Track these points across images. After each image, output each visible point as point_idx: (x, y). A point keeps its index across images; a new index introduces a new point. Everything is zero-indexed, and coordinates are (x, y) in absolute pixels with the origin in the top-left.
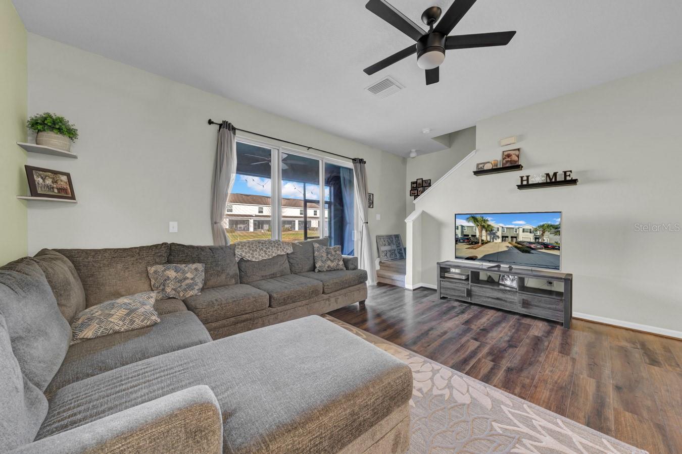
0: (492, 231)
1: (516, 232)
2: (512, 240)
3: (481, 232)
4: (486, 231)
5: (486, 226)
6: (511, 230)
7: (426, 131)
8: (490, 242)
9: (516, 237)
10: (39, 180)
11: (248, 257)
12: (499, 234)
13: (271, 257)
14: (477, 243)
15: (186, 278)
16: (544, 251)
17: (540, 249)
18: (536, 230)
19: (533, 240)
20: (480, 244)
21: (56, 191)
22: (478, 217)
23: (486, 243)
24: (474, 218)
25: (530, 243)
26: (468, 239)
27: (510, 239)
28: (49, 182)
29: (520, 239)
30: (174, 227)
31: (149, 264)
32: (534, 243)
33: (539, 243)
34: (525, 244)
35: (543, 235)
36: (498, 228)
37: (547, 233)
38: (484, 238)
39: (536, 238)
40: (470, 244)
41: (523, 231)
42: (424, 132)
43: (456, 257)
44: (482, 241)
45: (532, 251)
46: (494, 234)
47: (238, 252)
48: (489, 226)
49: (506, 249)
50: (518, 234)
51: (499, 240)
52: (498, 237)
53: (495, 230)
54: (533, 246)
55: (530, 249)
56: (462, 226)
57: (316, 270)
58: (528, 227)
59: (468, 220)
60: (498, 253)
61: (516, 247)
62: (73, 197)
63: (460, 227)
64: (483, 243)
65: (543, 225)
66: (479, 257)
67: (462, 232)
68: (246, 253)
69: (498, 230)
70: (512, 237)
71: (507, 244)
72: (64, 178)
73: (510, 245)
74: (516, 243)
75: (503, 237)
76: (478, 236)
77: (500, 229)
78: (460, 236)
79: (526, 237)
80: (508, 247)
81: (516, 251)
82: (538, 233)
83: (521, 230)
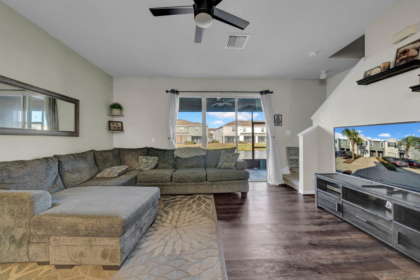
0: (362, 144)
1: (382, 146)
2: (379, 156)
3: (353, 146)
4: (358, 145)
5: (357, 140)
6: (378, 144)
7: (312, 54)
8: (360, 156)
9: (382, 152)
10: (112, 125)
11: (179, 156)
12: (368, 148)
13: (191, 157)
14: (351, 157)
15: (148, 163)
16: (408, 169)
17: (405, 166)
18: (400, 144)
19: (398, 156)
20: (353, 158)
21: (117, 128)
22: (351, 131)
23: (358, 157)
24: (347, 131)
25: (396, 159)
26: (344, 153)
27: (377, 153)
28: (115, 125)
29: (386, 154)
30: (153, 140)
31: (139, 155)
32: (399, 160)
33: (403, 159)
34: (390, 160)
35: (407, 150)
36: (367, 142)
37: (411, 148)
38: (356, 152)
39: (401, 154)
40: (345, 158)
41: (389, 146)
42: (310, 56)
43: (337, 171)
44: (355, 155)
45: (398, 169)
46: (364, 148)
47: (175, 153)
48: (359, 139)
49: (374, 165)
50: (384, 149)
51: (368, 155)
52: (367, 151)
53: (365, 143)
54: (398, 163)
55: (394, 166)
56: (340, 140)
57: (217, 167)
58: (393, 140)
59: (343, 133)
60: (367, 169)
61: (383, 163)
62: (122, 130)
63: (338, 141)
64: (356, 157)
65: (407, 138)
66: (353, 171)
67: (340, 145)
68: (178, 154)
69: (367, 145)
70: (379, 152)
71: (374, 159)
72: (120, 124)
73: (377, 161)
74: (382, 158)
75: (371, 151)
76: (351, 150)
77: (369, 142)
78: (338, 150)
79: (392, 153)
80: (375, 162)
81: (383, 168)
82: (403, 148)
83: (386, 143)
